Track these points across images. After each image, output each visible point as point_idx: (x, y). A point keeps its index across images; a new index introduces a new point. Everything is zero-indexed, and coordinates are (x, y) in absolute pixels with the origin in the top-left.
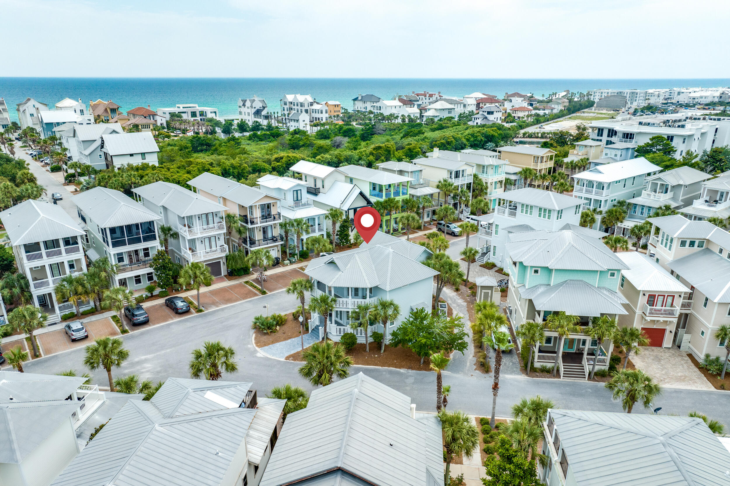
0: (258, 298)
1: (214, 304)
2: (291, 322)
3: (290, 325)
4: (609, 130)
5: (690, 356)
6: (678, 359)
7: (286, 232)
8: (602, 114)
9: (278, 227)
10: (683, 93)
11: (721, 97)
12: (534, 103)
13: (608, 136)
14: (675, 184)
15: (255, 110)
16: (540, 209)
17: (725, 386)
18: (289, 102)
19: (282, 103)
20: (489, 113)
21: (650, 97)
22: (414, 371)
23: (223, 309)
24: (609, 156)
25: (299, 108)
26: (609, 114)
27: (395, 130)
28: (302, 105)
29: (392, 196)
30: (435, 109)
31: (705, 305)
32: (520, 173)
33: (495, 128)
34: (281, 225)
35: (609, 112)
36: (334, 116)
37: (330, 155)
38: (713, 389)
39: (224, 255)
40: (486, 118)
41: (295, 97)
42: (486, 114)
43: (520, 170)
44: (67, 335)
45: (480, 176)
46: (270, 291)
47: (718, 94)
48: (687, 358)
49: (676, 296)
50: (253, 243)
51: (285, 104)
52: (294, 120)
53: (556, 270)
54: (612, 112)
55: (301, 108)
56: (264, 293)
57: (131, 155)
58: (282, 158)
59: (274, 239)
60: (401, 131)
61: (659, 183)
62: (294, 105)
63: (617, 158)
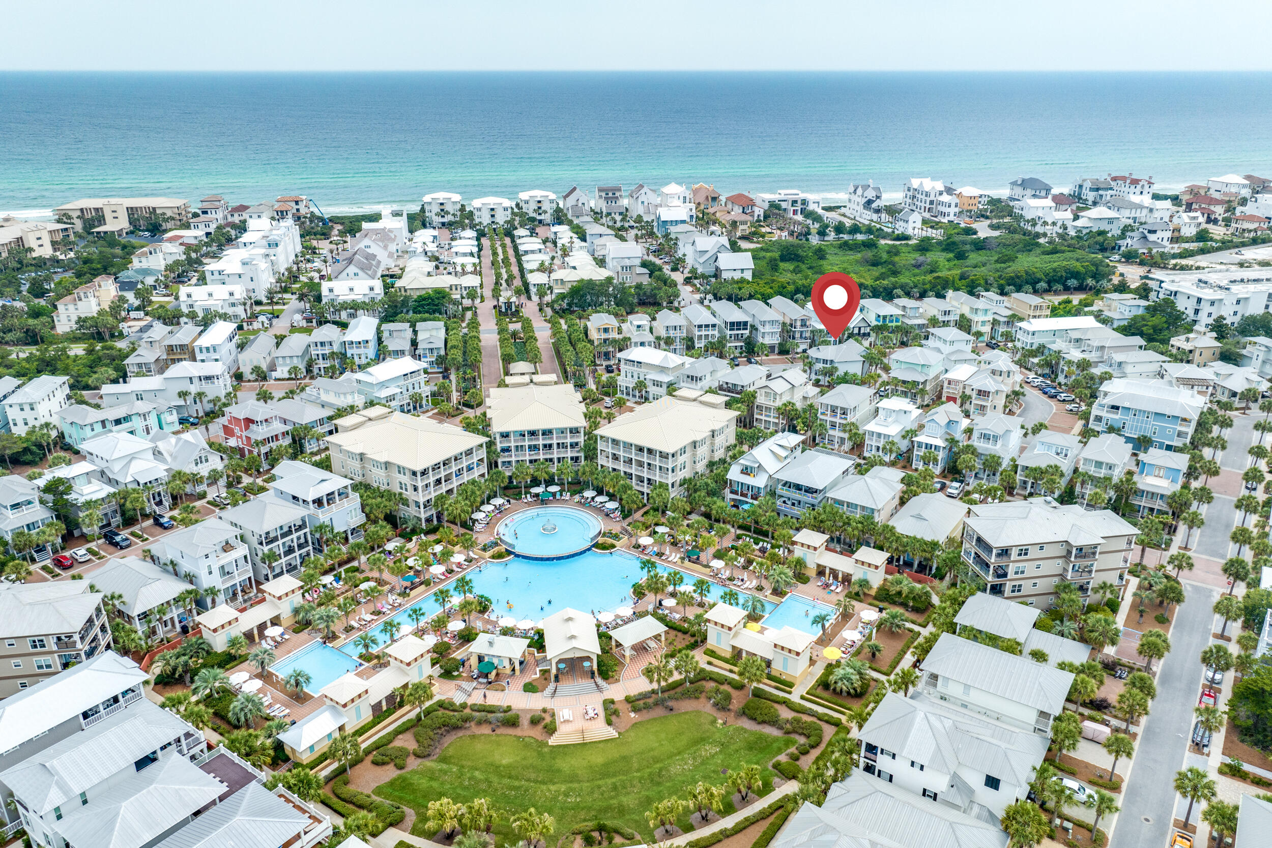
1: (768, 362)
15: (866, 200)
18: (914, 189)
20: (1150, 232)
28: (926, 195)
30: (1088, 218)
36: (967, 211)
39: (778, 342)
41: (922, 182)
42: (1146, 232)
50: (794, 338)
51: (909, 190)
52: (904, 221)
57: (735, 270)
59: (806, 338)
60: (1015, 248)
62: (918, 193)
63: (1127, 313)
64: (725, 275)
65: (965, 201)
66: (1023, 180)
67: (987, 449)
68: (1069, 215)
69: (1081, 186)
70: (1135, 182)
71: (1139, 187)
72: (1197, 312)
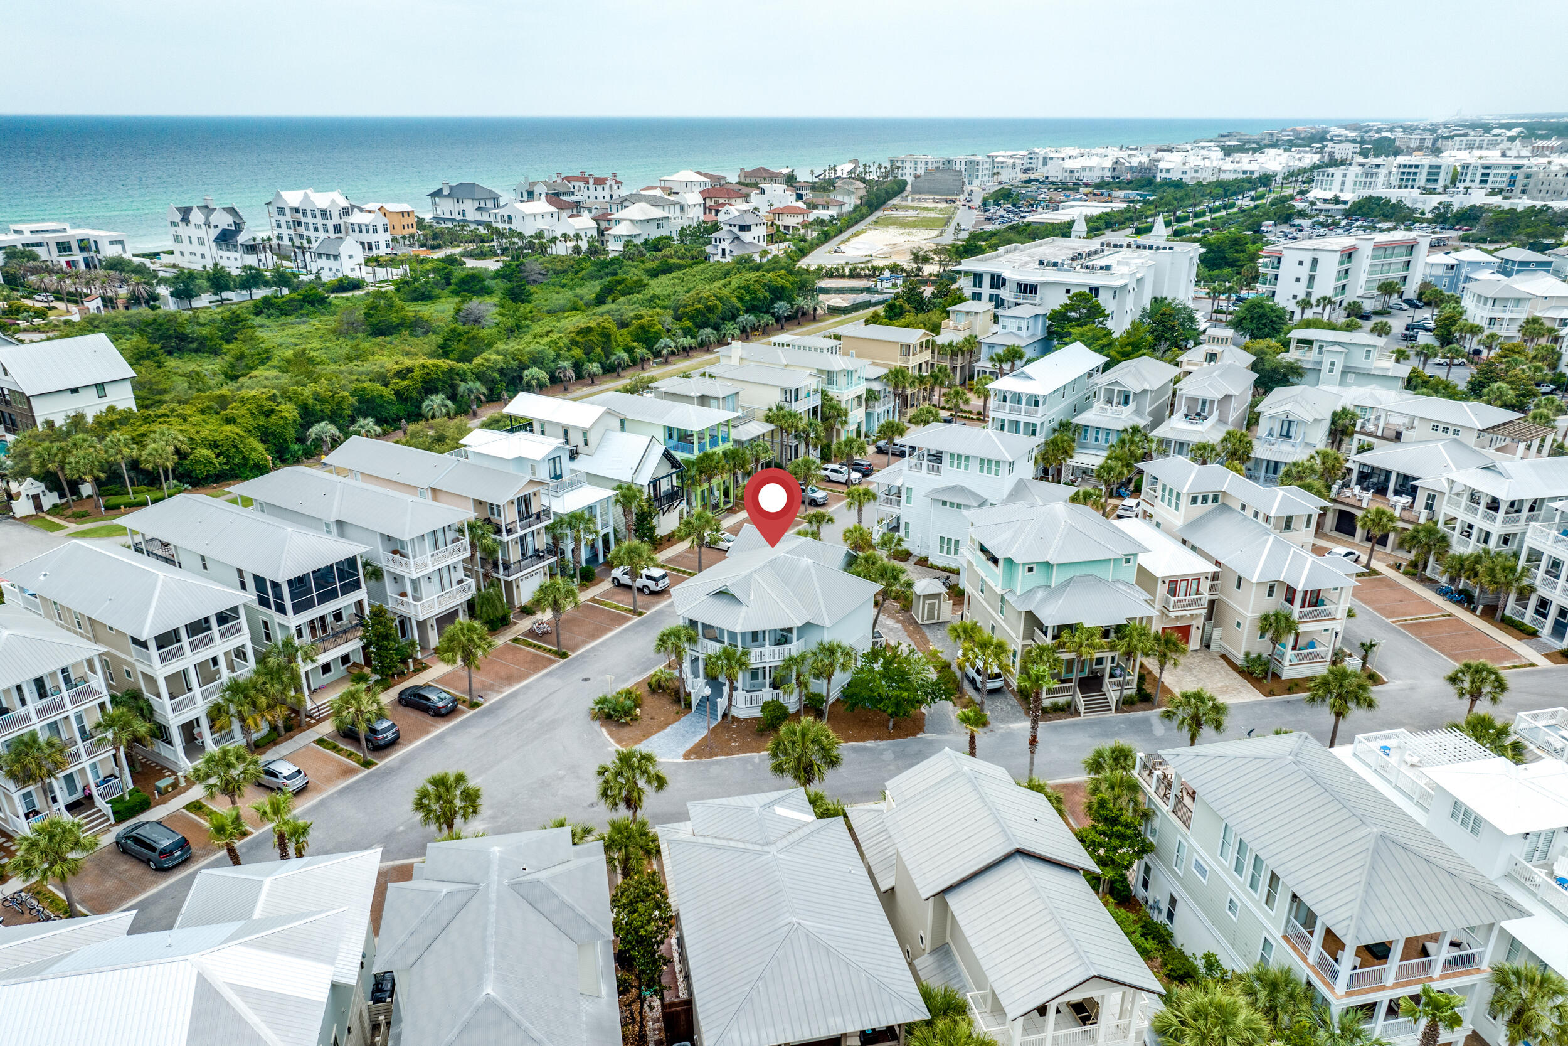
0: (558, 668)
1: (488, 688)
2: (649, 699)
3: (655, 706)
4: (993, 277)
5: (1224, 657)
6: (1211, 664)
7: (554, 538)
8: (927, 209)
9: (543, 531)
10: (1051, 159)
11: (1114, 169)
12: (804, 192)
13: (992, 287)
14: (1138, 391)
15: (218, 231)
16: (982, 460)
17: (1275, 692)
18: (291, 209)
19: (274, 210)
20: (743, 228)
21: (999, 170)
22: (885, 742)
23: (513, 695)
24: (1008, 330)
25: (319, 221)
26: (941, 210)
27: (565, 272)
28: (325, 215)
29: (708, 447)
30: (631, 221)
31: (1239, 587)
32: (887, 376)
33: (783, 272)
34: (547, 528)
35: (939, 205)
36: (404, 238)
37: (498, 353)
38: (1262, 697)
39: (468, 596)
40: (738, 238)
41: (306, 196)
42: (736, 230)
43: (885, 371)
44: (261, 789)
45: (832, 391)
46: (573, 650)
47: (1108, 163)
48: (1222, 661)
49: (1203, 578)
50: (506, 567)
51: (281, 212)
52: (328, 256)
53: (1058, 565)
54: (944, 205)
55: (325, 222)
56: (564, 655)
57: (75, 391)
58: (410, 370)
59: (538, 556)
60: (580, 275)
61: (1116, 389)
62: (305, 215)
64: (50, 410)
65: (398, 221)
68: (589, 221)
69: (530, 193)
70: (600, 181)
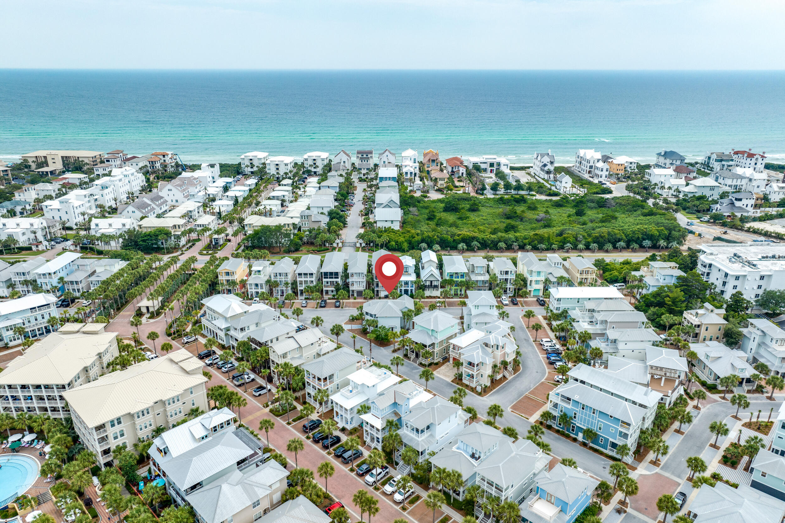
1: (349, 307)
15: (543, 164)
17: (454, 382)
20: (736, 199)
28: (588, 162)
30: (695, 186)
36: (616, 174)
39: (364, 289)
40: (732, 204)
42: (734, 199)
51: (578, 157)
57: (386, 221)
63: (661, 281)
64: (379, 225)
65: (614, 167)
66: (666, 153)
67: (412, 439)
68: (683, 182)
69: (709, 158)
70: (751, 156)
71: (754, 160)
72: (724, 284)
